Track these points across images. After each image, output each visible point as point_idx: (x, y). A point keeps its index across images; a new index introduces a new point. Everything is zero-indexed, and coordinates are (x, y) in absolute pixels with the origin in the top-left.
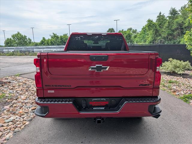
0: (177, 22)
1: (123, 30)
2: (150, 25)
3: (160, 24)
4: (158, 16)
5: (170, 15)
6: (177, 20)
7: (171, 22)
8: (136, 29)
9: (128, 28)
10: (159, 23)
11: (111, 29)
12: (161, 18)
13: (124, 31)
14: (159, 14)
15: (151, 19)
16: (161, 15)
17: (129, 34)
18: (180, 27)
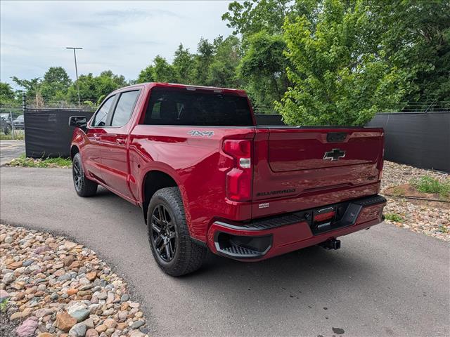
0: (214, 69)
1: (90, 75)
2: (160, 70)
3: (183, 70)
4: (176, 53)
5: (200, 54)
6: (214, 65)
7: (203, 68)
8: (122, 76)
9: (103, 71)
10: (181, 67)
11: (57, 69)
12: (182, 56)
13: (94, 76)
14: (179, 48)
15: (163, 57)
16: (183, 50)
17: (109, 85)
18: (220, 81)
